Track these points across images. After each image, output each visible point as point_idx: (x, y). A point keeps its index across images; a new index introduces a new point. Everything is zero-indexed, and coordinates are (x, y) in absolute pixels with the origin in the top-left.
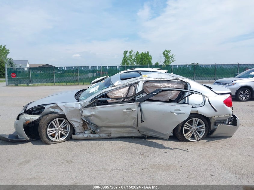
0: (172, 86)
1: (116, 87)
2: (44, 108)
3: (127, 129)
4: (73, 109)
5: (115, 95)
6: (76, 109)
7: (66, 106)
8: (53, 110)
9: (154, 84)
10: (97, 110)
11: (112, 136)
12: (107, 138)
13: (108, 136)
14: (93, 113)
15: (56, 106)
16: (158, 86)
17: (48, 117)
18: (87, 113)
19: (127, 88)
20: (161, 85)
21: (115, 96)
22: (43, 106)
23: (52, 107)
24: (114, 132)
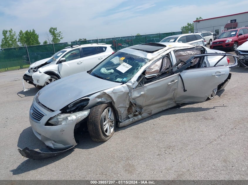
0: (193, 53)
1: (153, 61)
2: (88, 99)
3: (166, 103)
4: (122, 93)
5: (152, 69)
6: (125, 93)
7: (114, 91)
8: (100, 100)
9: (180, 53)
10: (145, 89)
11: (153, 113)
12: (148, 116)
13: (149, 114)
14: (142, 93)
15: (103, 94)
16: (183, 54)
17: (100, 110)
18: (135, 94)
19: (161, 60)
20: (185, 54)
21: (153, 71)
22: (87, 98)
23: (98, 97)
24: (154, 109)
